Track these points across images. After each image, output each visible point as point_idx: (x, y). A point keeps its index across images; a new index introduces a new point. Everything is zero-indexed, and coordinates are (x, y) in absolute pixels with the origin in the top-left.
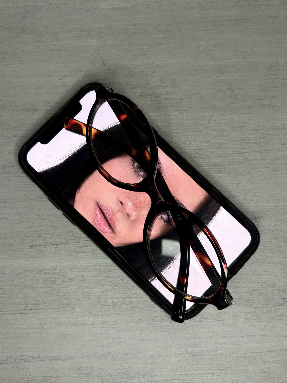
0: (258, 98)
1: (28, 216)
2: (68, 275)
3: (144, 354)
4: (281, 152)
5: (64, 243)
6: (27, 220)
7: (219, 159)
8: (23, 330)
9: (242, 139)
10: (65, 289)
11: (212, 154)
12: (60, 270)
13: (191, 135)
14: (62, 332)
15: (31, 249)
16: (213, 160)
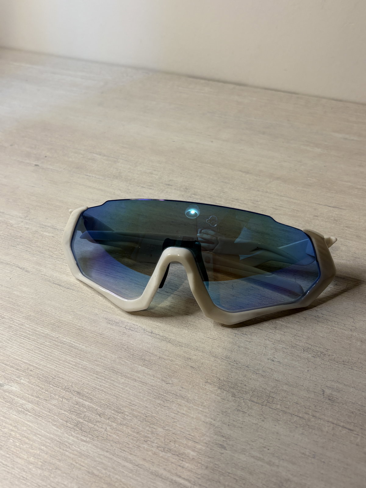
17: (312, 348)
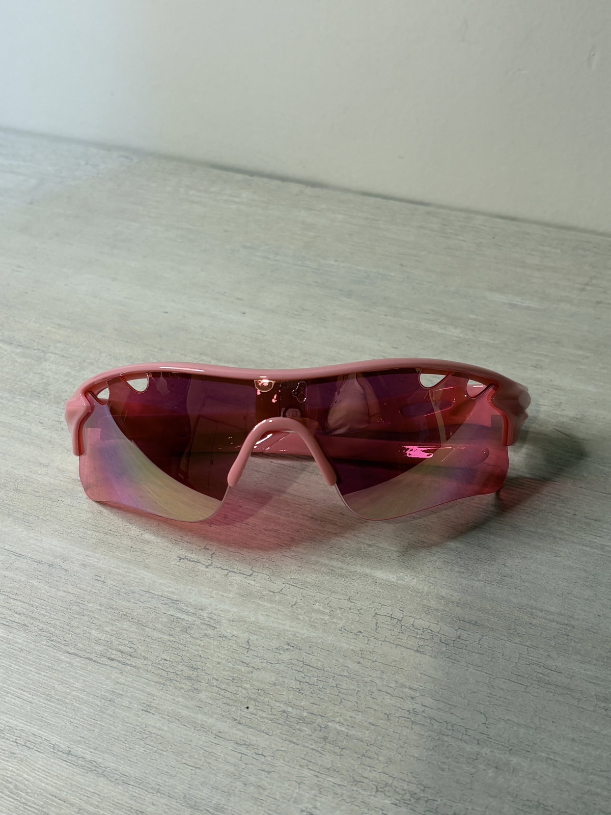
17: (395, 783)
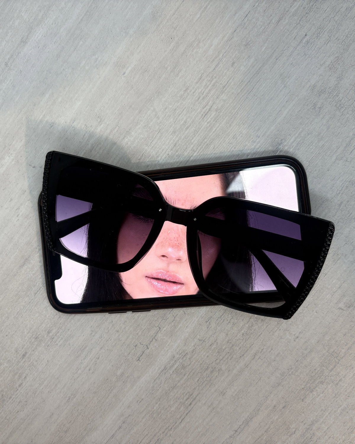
0: (172, 53)
1: (111, 340)
2: (188, 350)
3: (310, 346)
4: (238, 72)
5: (159, 331)
6: (114, 344)
7: (197, 135)
8: (203, 425)
9: (197, 98)
10: (197, 363)
11: (188, 139)
12: (177, 353)
13: (156, 143)
14: (231, 396)
15: (140, 361)
16: (194, 141)
